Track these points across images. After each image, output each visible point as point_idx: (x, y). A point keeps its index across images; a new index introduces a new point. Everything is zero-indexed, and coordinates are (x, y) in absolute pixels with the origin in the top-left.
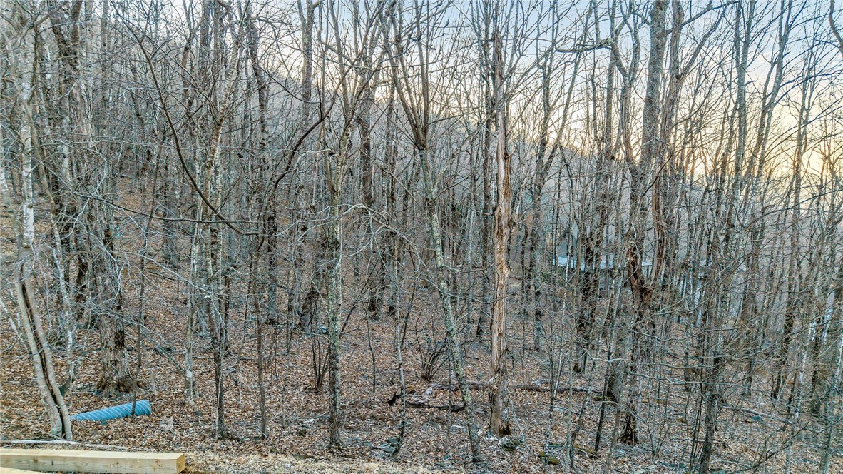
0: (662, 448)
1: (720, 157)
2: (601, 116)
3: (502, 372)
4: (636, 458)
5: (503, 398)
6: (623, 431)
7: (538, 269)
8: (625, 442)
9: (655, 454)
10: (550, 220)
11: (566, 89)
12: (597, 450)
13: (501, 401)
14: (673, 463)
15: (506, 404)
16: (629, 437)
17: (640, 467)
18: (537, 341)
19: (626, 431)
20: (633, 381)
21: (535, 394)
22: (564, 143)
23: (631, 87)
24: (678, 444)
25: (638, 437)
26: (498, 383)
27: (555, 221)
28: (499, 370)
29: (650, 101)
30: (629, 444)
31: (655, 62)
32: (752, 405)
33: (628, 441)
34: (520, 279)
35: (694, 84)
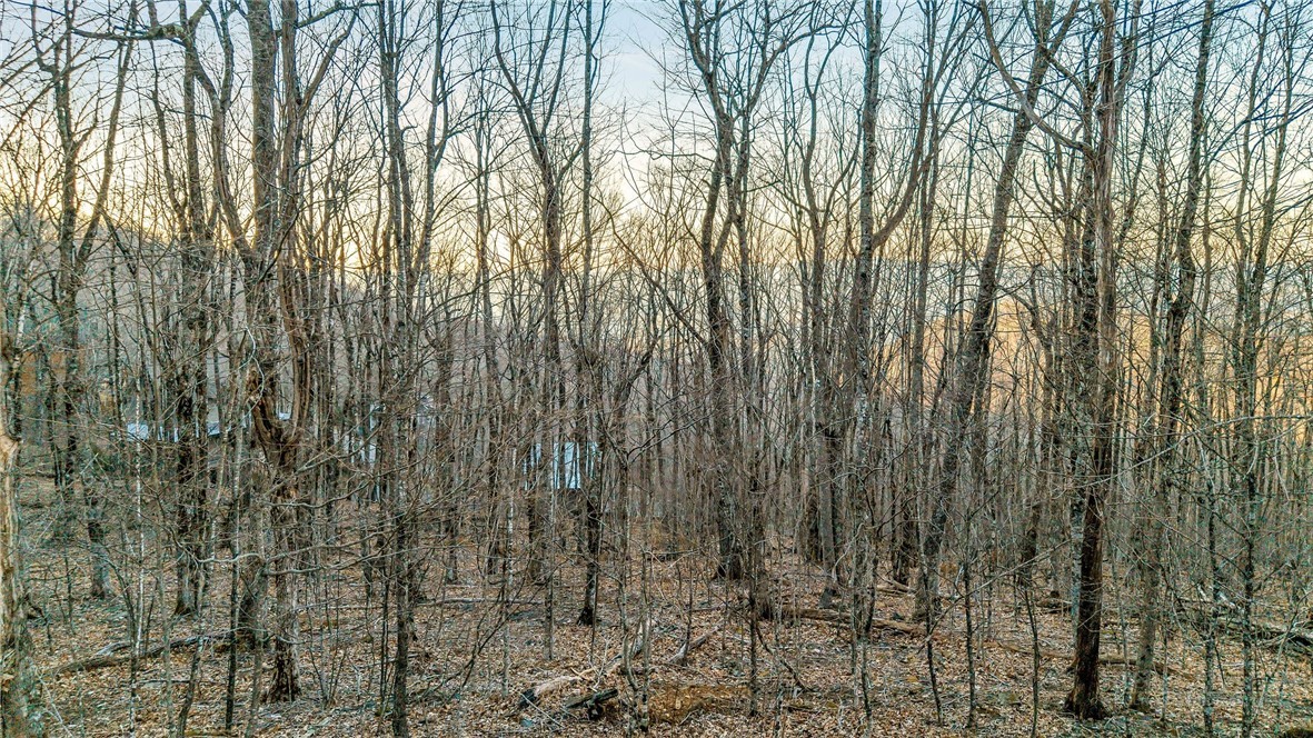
0: (339, 688)
1: (380, 241)
2: (179, 167)
3: (21, 644)
4: (297, 718)
5: (27, 693)
6: (274, 682)
7: (84, 446)
8: (279, 699)
9: (328, 701)
10: (103, 356)
11: (107, 111)
12: (229, 727)
13: (24, 700)
14: (356, 705)
15: (35, 703)
16: (285, 689)
17: (305, 728)
18: (98, 582)
19: (278, 680)
20: (282, 596)
21: (100, 674)
22: (115, 215)
23: (224, 113)
24: (361, 675)
25: (300, 685)
26: (13, 666)
27: (112, 357)
28: (12, 639)
29: (262, 141)
30: (285, 700)
31: (262, 79)
32: (459, 592)
33: (283, 696)
34: (50, 477)
35: (331, 127)
